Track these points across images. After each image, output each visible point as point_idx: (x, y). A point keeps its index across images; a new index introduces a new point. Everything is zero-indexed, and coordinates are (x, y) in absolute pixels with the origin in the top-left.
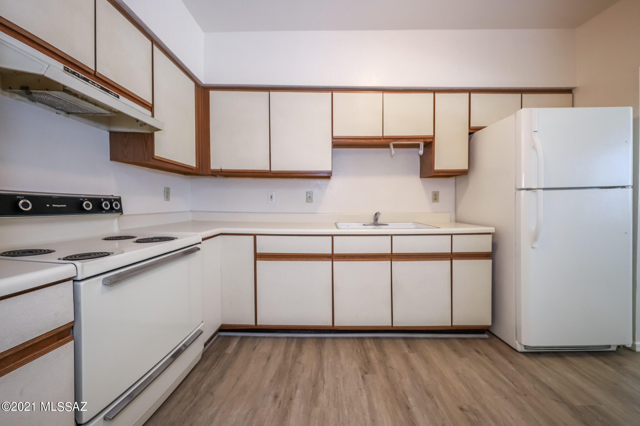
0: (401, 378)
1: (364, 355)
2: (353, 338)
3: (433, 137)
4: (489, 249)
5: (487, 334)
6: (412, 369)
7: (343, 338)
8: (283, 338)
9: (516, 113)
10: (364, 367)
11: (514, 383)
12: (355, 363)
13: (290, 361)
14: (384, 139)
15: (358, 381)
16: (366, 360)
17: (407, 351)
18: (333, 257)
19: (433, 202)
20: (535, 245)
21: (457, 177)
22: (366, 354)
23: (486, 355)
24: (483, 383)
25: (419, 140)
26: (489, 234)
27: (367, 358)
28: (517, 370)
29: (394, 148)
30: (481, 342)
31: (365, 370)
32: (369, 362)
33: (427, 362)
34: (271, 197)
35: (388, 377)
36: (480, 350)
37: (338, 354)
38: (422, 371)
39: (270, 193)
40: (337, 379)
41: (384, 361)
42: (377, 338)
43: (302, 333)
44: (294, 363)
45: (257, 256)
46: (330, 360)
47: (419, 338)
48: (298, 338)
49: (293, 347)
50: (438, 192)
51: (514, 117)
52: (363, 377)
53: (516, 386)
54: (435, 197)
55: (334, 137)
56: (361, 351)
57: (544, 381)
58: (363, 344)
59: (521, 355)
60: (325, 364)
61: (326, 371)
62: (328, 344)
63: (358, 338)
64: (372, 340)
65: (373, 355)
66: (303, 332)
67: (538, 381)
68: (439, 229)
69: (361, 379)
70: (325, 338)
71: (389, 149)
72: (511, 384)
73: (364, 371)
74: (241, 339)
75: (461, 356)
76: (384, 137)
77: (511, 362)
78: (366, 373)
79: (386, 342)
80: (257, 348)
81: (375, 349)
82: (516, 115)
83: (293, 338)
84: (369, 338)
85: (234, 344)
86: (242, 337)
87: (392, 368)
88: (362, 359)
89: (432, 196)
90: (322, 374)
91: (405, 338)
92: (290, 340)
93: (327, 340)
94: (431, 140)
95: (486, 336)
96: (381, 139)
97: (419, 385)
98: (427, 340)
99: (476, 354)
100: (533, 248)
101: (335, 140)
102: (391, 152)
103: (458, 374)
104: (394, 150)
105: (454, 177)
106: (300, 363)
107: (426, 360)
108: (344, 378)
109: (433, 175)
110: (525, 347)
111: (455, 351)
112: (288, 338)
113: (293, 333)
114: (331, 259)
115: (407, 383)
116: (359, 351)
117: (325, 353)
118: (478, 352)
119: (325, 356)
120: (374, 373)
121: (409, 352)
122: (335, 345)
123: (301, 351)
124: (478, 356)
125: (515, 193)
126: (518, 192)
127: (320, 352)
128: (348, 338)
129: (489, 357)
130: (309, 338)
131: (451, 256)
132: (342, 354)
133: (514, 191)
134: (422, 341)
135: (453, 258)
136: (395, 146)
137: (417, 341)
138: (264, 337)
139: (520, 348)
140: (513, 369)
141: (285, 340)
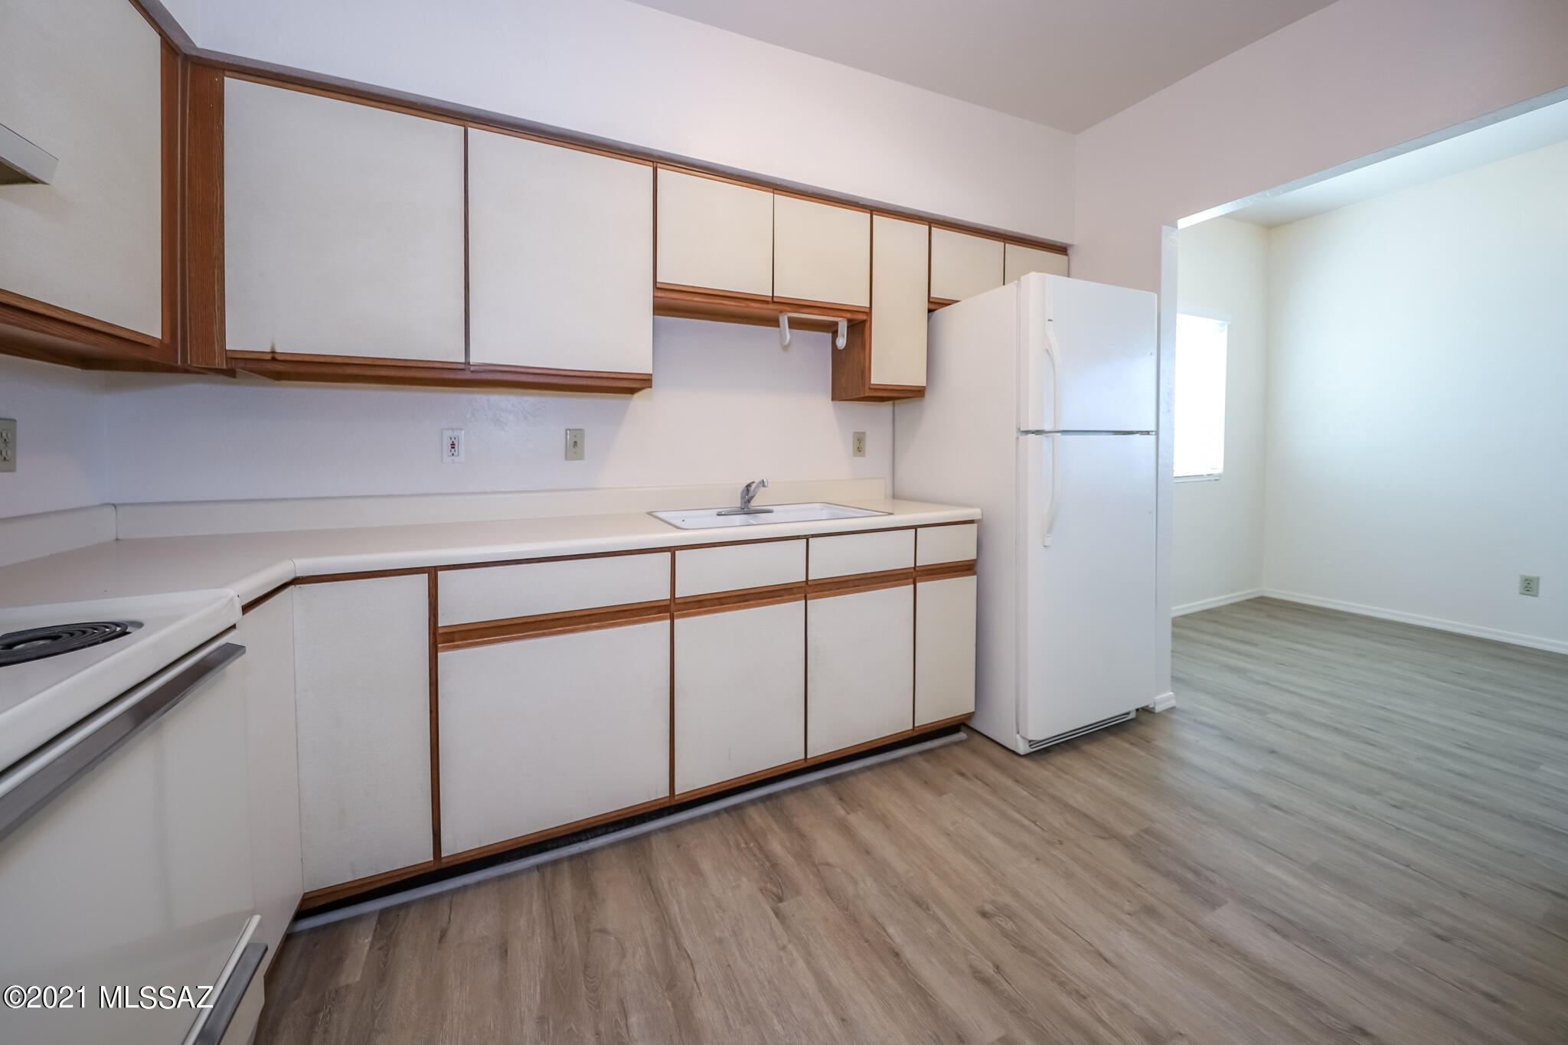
0: (856, 883)
1: (757, 852)
2: (717, 813)
3: (869, 312)
4: (970, 554)
5: (965, 732)
6: (868, 853)
7: (691, 821)
8: (530, 869)
9: (1019, 280)
10: (769, 885)
11: (1038, 823)
12: (744, 879)
13: (572, 938)
14: (773, 302)
15: (771, 928)
16: (768, 864)
17: (842, 812)
18: (673, 607)
19: (854, 455)
20: (1048, 542)
21: (896, 402)
22: (761, 849)
23: (977, 778)
24: (994, 841)
25: (839, 313)
26: (972, 522)
27: (767, 858)
28: (1032, 794)
29: (790, 327)
30: (958, 751)
31: (775, 890)
32: (775, 865)
33: (888, 827)
34: (453, 445)
35: (828, 892)
36: (964, 770)
37: (694, 869)
38: (887, 851)
39: (447, 434)
40: (720, 941)
41: (805, 854)
42: (769, 797)
43: (580, 841)
44: (589, 940)
45: (439, 639)
46: (683, 893)
47: (853, 773)
48: (571, 858)
49: (567, 891)
50: (864, 433)
51: (1015, 286)
52: (777, 914)
53: (1041, 828)
54: (859, 445)
55: (658, 285)
56: (746, 843)
57: (1072, 802)
58: (744, 823)
59: (1026, 762)
60: (675, 909)
61: (683, 931)
62: (662, 851)
63: (727, 810)
64: (761, 806)
65: (778, 845)
66: (584, 838)
67: (1066, 806)
68: (891, 517)
69: (775, 920)
70: (647, 835)
71: (777, 329)
72: (1033, 826)
73: (774, 894)
74: (379, 922)
75: (941, 793)
76: (775, 300)
77: (1017, 781)
78: (781, 900)
79: (791, 801)
80: (453, 930)
81: (775, 827)
82: (1018, 285)
83: (555, 863)
84: (753, 802)
85: (362, 944)
86: (384, 913)
87: (828, 864)
88: (756, 864)
89: (853, 443)
90: (678, 944)
91: (827, 781)
92: (548, 871)
93: (653, 839)
94: (864, 317)
95: (962, 735)
96: (767, 302)
97: (895, 888)
98: (869, 774)
99: (960, 779)
100: (1045, 546)
101: (660, 294)
102: (782, 337)
103: (949, 835)
104: (790, 332)
105: (891, 402)
106: (603, 931)
107: (884, 821)
108: (734, 933)
109: (867, 395)
110: (1031, 743)
111: (926, 783)
112: (539, 867)
113: (553, 848)
114: (668, 614)
115: (868, 892)
116: (743, 845)
117: (663, 877)
118: (962, 774)
119: (666, 886)
120: (798, 893)
121: (848, 813)
122: (679, 846)
123: (592, 894)
124: (966, 783)
125: (1017, 438)
126: (1023, 438)
127: (649, 879)
128: (704, 818)
129: (983, 782)
130: (602, 848)
131: (914, 575)
132: (706, 866)
133: (1015, 435)
134: (861, 776)
135: (917, 578)
136: (794, 324)
137: (852, 779)
138: (464, 888)
139: (1023, 748)
140: (1025, 793)
141: (536, 875)
